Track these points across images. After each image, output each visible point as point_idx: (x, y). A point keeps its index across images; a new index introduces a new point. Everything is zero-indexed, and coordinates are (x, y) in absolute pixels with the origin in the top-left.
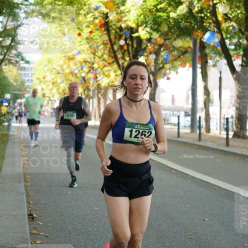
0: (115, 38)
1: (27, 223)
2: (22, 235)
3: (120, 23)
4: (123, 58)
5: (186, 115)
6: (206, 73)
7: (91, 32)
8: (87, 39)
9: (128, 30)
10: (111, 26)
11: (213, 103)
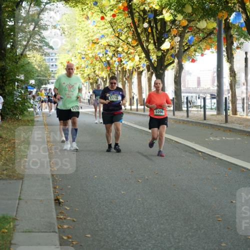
0: (139, 21)
1: (54, 207)
2: (49, 220)
3: (144, 6)
4: (147, 41)
5: (213, 97)
6: (232, 55)
7: (114, 16)
8: (110, 22)
9: (151, 12)
10: (134, 9)
11: (239, 85)
